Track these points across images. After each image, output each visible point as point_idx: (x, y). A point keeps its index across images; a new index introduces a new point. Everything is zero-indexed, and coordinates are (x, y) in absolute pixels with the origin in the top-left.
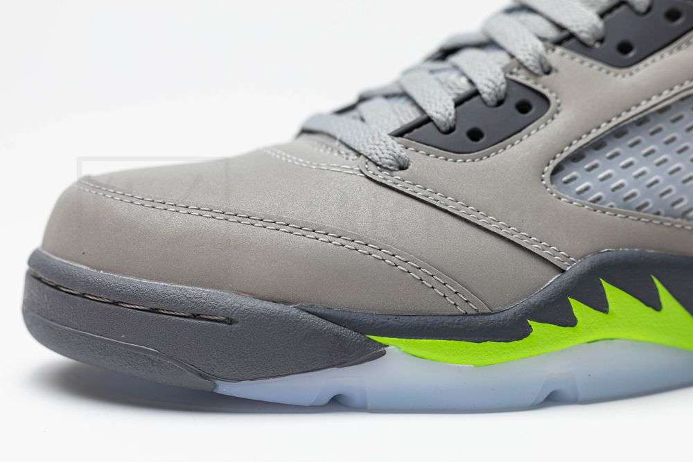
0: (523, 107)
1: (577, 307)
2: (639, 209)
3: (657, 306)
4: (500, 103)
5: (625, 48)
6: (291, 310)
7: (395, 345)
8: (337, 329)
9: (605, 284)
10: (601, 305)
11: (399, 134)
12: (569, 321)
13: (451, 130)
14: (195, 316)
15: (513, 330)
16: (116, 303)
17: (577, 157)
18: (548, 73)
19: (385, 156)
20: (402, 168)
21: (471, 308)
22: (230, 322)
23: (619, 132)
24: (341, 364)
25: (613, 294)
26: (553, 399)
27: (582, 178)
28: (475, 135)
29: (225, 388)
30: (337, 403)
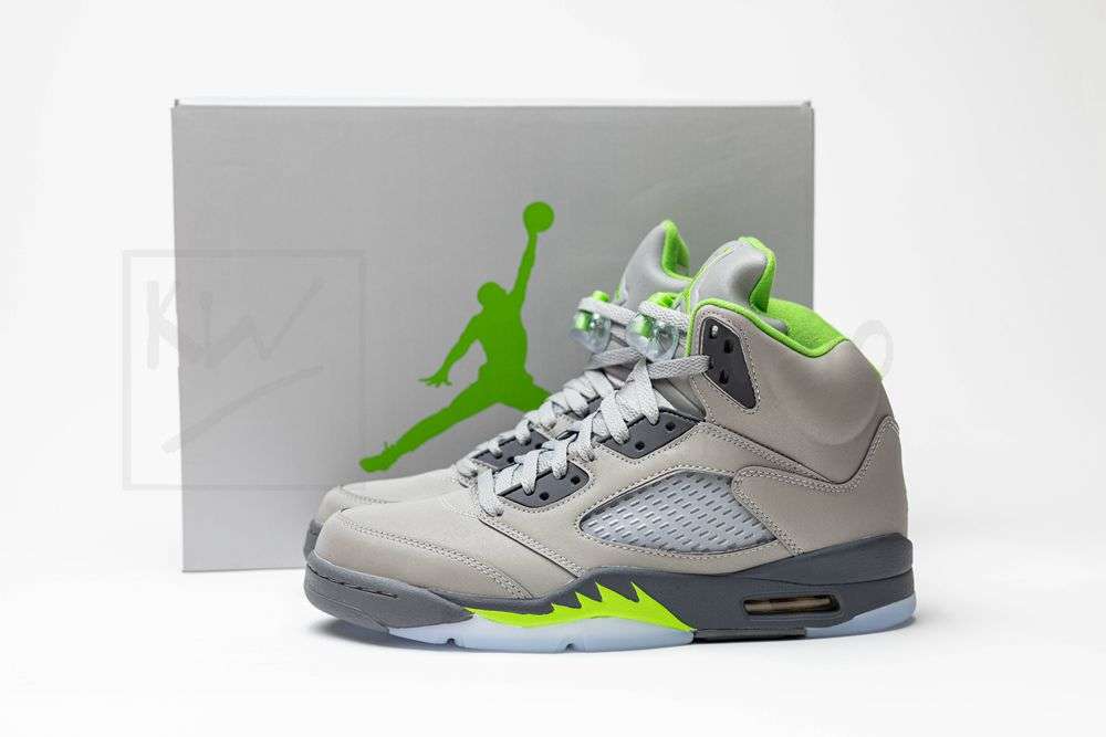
0: (576, 480)
1: (581, 598)
2: (631, 543)
3: (636, 599)
4: (563, 477)
5: (640, 446)
6: (425, 592)
7: (478, 614)
8: (448, 603)
9: (599, 586)
10: (598, 598)
11: (503, 495)
12: (577, 605)
13: (532, 493)
14: (378, 593)
15: (543, 608)
16: (342, 584)
17: (599, 511)
18: (592, 460)
19: (491, 509)
20: (499, 515)
21: (521, 595)
22: (395, 596)
23: (627, 497)
24: (449, 622)
25: (602, 590)
26: (570, 648)
27: (601, 524)
28: (544, 496)
29: (393, 632)
30: (451, 644)
